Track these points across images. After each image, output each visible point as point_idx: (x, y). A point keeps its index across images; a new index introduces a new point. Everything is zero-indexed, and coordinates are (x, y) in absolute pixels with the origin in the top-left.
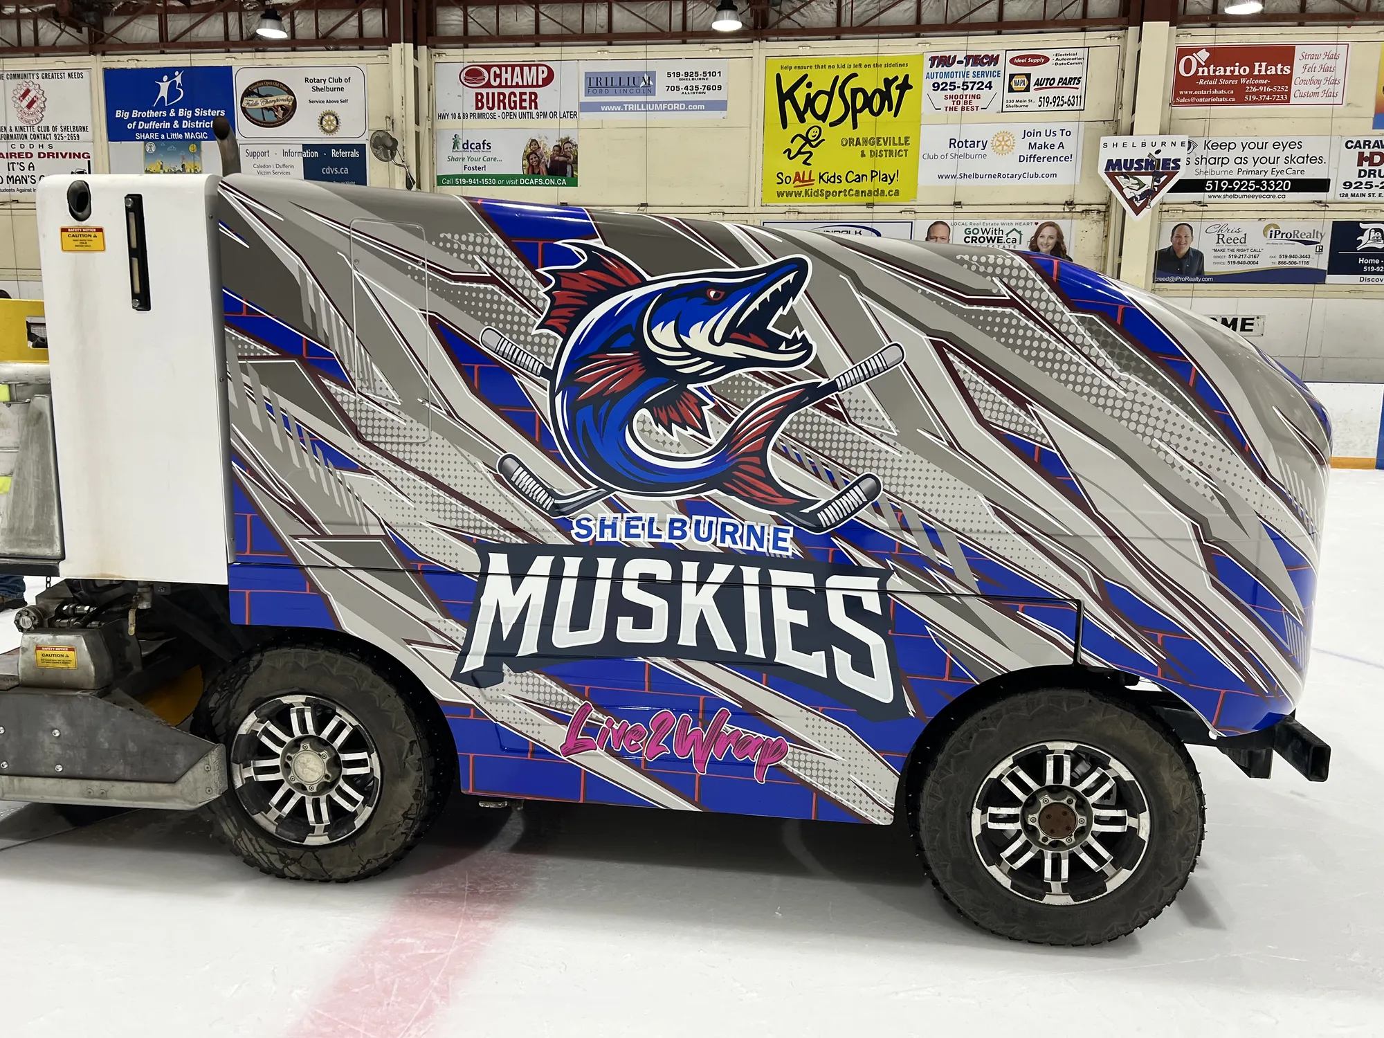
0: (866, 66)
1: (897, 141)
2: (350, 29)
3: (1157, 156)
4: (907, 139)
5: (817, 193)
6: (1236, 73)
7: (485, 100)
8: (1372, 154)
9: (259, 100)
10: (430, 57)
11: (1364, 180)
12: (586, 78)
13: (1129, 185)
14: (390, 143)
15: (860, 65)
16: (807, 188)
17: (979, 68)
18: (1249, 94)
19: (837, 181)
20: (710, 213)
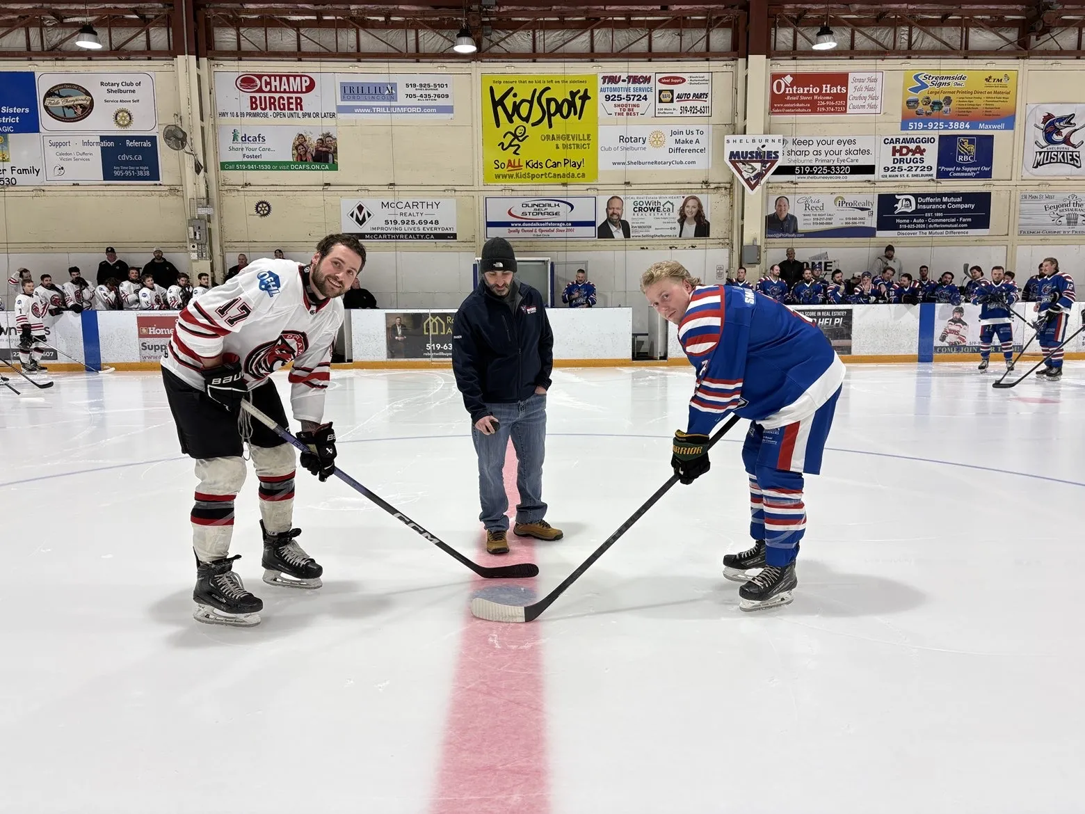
0: (556, 82)
1: (581, 138)
2: (139, 43)
3: (763, 149)
4: (588, 136)
5: (525, 176)
6: (811, 92)
7: (258, 102)
8: (902, 148)
9: (60, 100)
11: (897, 165)
12: (341, 87)
13: (746, 169)
14: (181, 136)
15: (552, 81)
16: (518, 171)
17: (637, 85)
18: (820, 106)
19: (539, 166)
20: (445, 191)
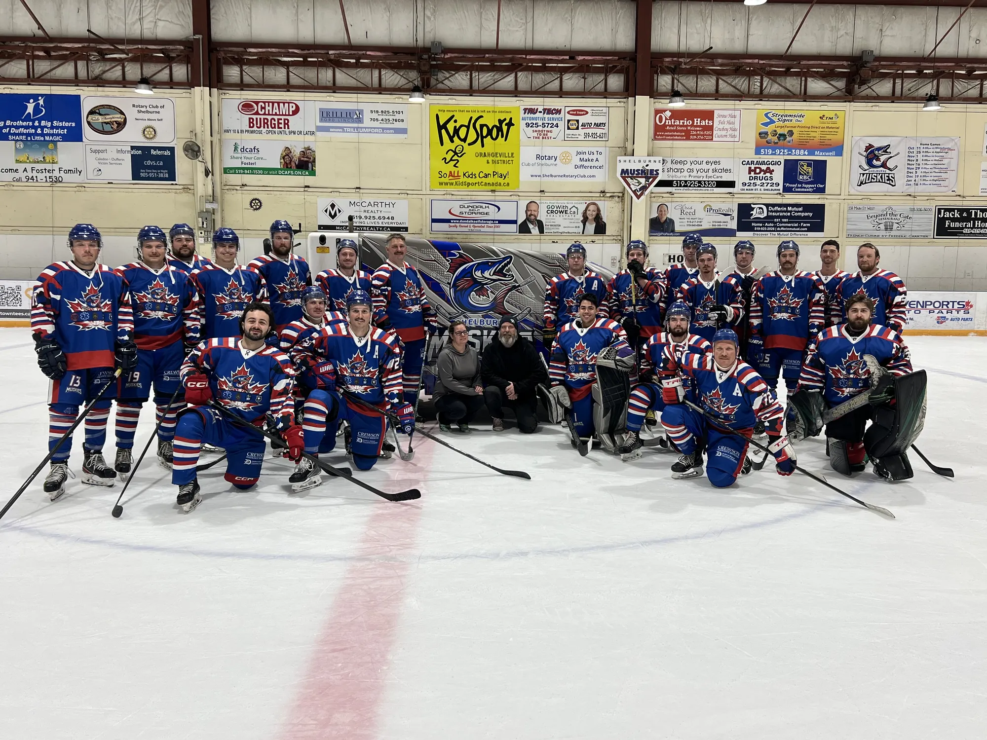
0: (487, 112)
1: (507, 155)
2: (164, 75)
3: (647, 168)
4: (512, 154)
5: (462, 184)
6: (685, 124)
7: (255, 122)
8: (756, 168)
9: (100, 117)
10: (219, 95)
11: (752, 182)
12: (320, 112)
13: (634, 183)
14: (196, 149)
15: (484, 111)
16: (456, 180)
17: (551, 116)
18: (692, 135)
19: (474, 177)
20: (399, 194)
